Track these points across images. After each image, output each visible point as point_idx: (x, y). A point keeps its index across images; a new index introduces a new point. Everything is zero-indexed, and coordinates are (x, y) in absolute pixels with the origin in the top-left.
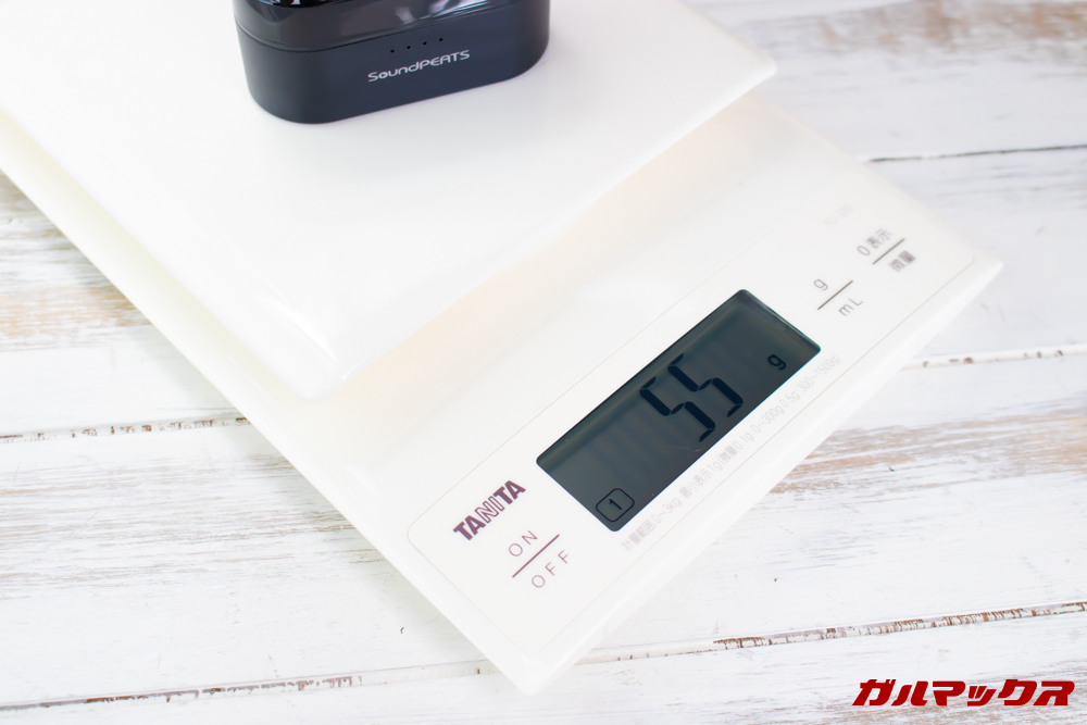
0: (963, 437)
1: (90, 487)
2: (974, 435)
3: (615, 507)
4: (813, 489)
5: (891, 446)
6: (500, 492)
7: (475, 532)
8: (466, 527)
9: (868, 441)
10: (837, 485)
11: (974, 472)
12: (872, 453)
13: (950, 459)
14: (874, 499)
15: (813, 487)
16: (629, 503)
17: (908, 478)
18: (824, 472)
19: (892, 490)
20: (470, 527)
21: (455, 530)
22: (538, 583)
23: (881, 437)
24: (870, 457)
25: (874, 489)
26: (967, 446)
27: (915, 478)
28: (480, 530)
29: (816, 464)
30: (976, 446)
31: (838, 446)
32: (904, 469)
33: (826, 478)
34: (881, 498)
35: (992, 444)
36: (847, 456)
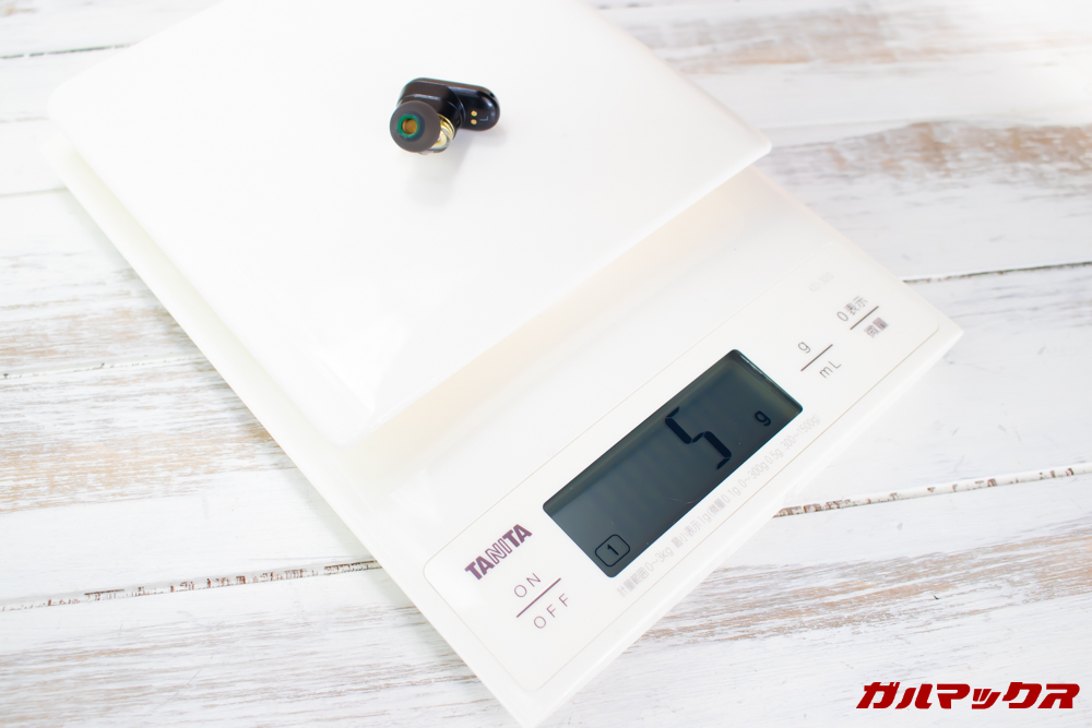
0: (996, 561)
1: (191, 644)
2: (1005, 558)
3: (613, 554)
4: (868, 622)
5: (934, 574)
6: (508, 535)
7: (485, 572)
8: (477, 567)
9: (913, 569)
10: (889, 615)
11: (1010, 597)
12: (917, 581)
13: (986, 585)
14: (923, 629)
15: (868, 619)
16: (625, 549)
17: (951, 606)
18: (876, 604)
19: (938, 619)
20: (480, 567)
21: (467, 569)
22: (539, 624)
23: (923, 565)
24: (916, 586)
25: (923, 618)
26: (1000, 571)
27: (958, 605)
28: (489, 570)
29: (868, 595)
30: (1009, 570)
31: (886, 576)
32: (947, 596)
33: (879, 609)
34: (929, 627)
35: (1022, 567)
36: (895, 586)
